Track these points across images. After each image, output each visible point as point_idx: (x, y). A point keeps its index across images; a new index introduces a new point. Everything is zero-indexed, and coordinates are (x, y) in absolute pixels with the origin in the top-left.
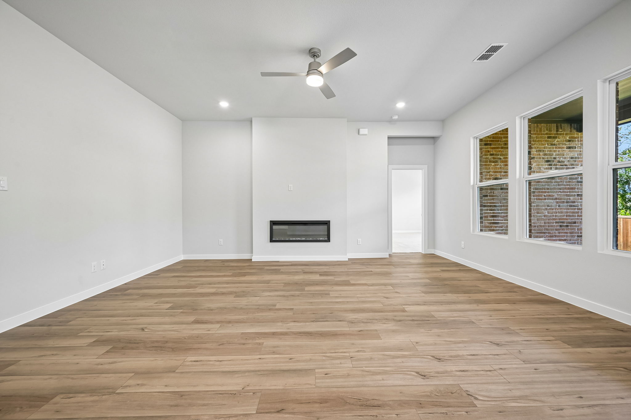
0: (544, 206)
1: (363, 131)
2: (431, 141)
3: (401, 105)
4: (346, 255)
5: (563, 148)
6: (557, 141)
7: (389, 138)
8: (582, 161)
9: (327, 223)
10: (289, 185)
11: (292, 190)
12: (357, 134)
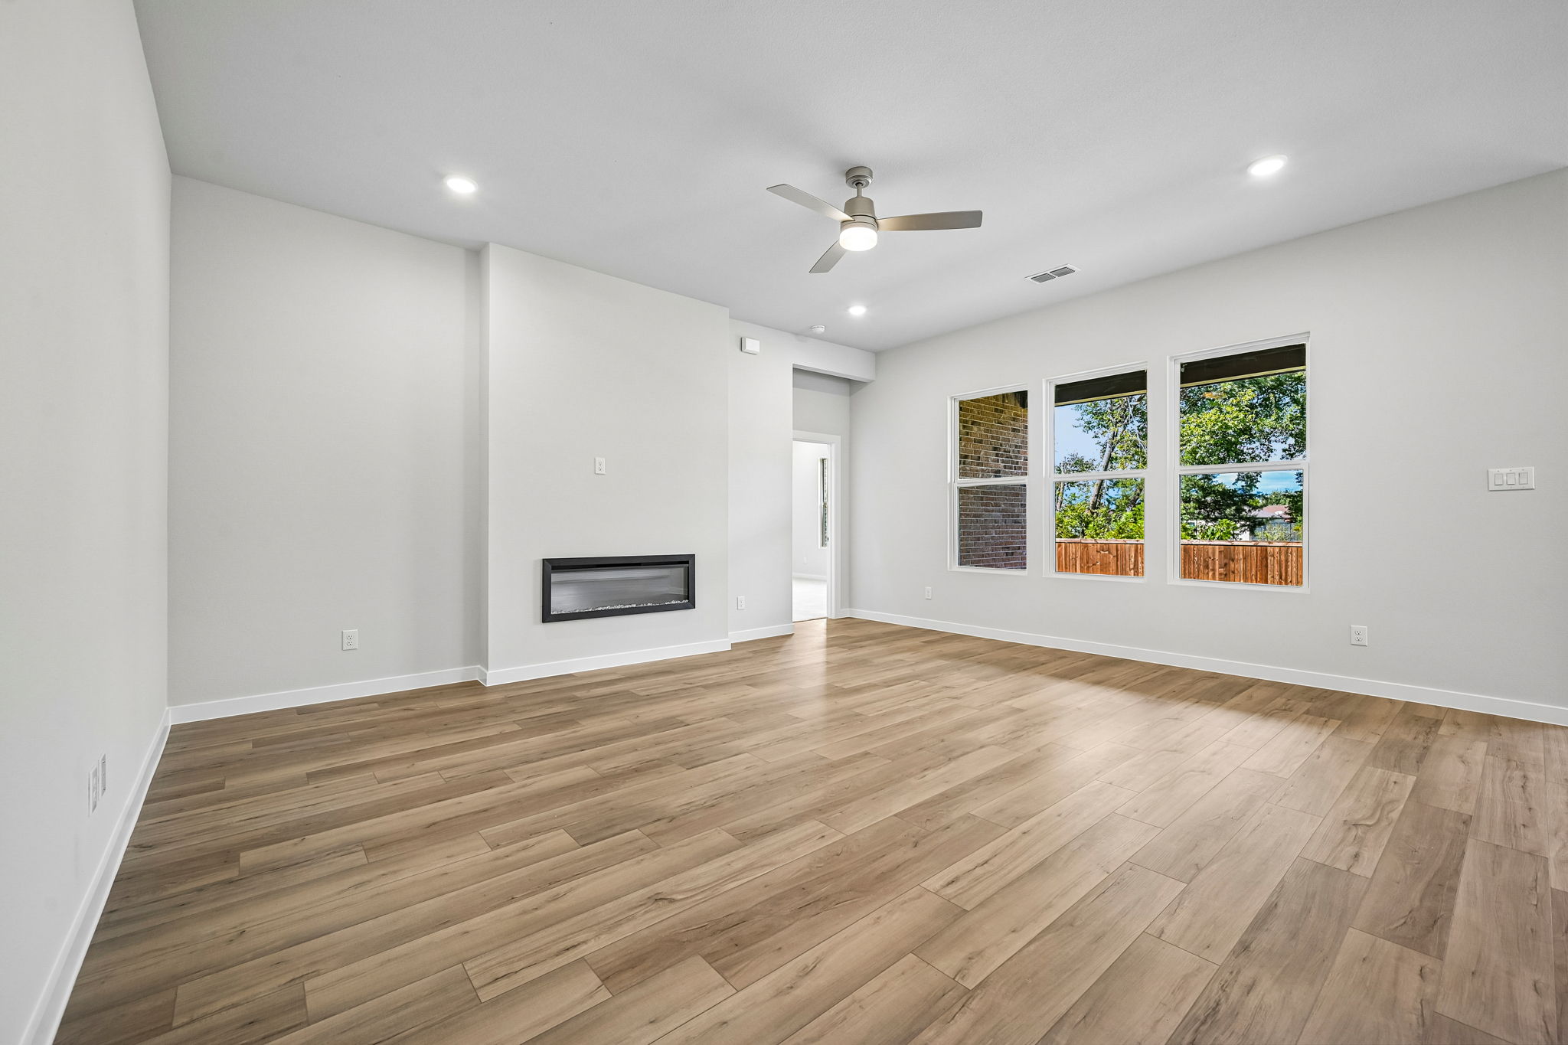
0: (991, 522)
1: (751, 345)
2: (845, 387)
3: (857, 311)
4: (726, 638)
5: (1008, 429)
6: (1004, 418)
7: (797, 371)
8: (1025, 453)
9: (686, 562)
10: (597, 459)
11: (604, 473)
12: (738, 350)
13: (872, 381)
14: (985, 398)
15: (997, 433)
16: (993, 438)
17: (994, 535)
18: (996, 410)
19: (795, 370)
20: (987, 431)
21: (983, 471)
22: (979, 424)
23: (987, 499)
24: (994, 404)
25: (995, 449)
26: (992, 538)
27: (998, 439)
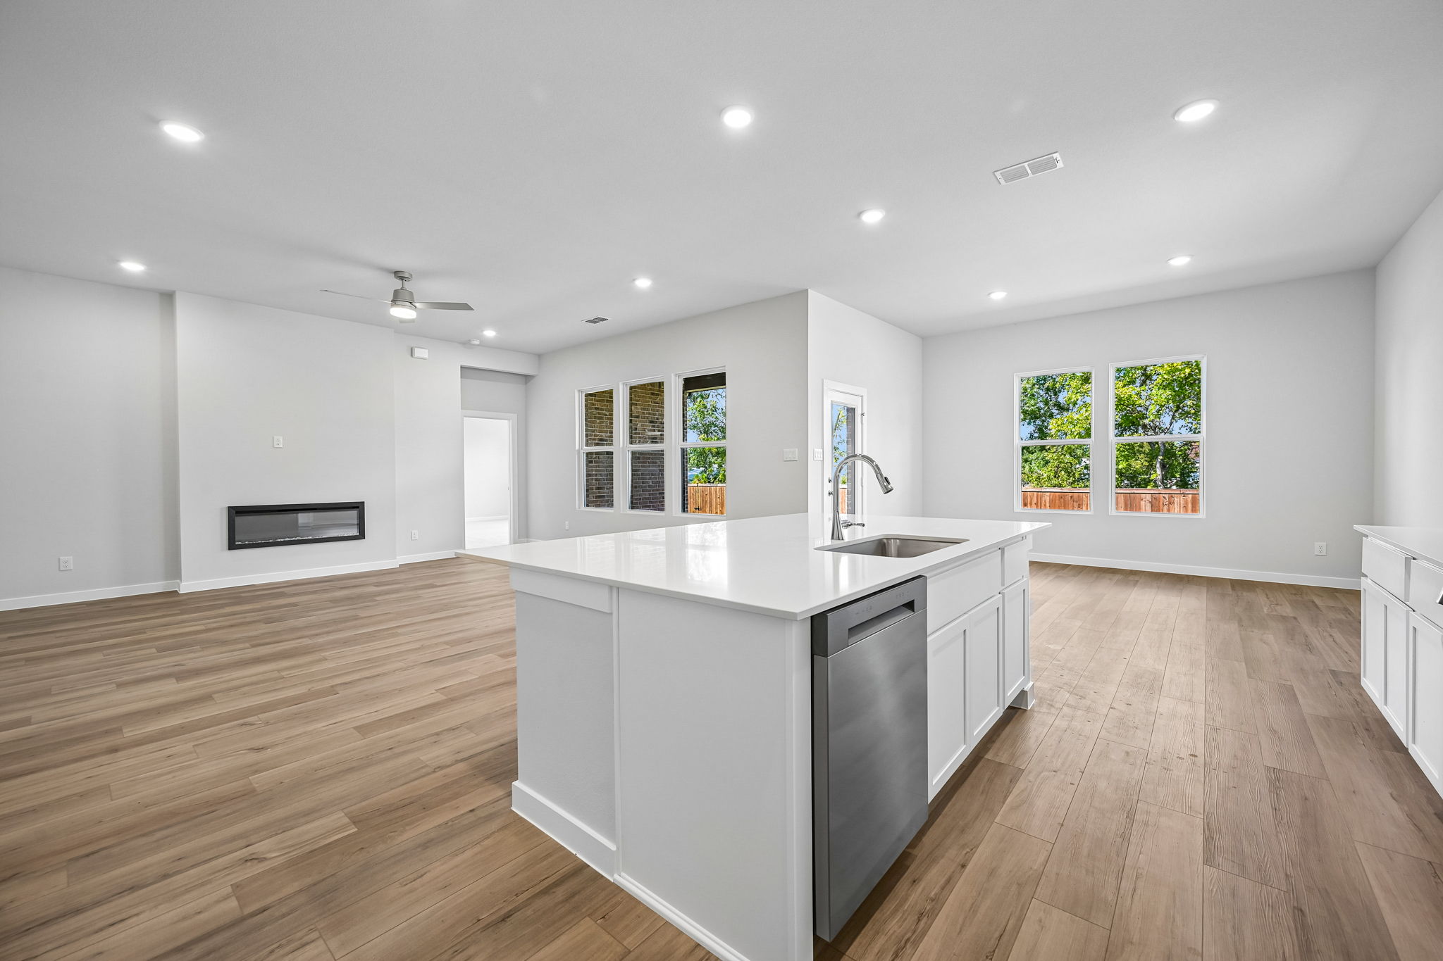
1: (419, 352)
2: (521, 379)
4: (394, 559)
7: (463, 368)
9: (358, 507)
10: (275, 437)
11: (281, 446)
12: (409, 356)
13: (537, 375)
14: (642, 385)
15: (653, 410)
16: (649, 414)
17: (651, 484)
18: (652, 394)
19: (461, 367)
20: (644, 409)
21: (640, 438)
22: (636, 404)
23: (644, 458)
24: (650, 389)
25: (651, 422)
26: (649, 486)
27: (655, 415)
